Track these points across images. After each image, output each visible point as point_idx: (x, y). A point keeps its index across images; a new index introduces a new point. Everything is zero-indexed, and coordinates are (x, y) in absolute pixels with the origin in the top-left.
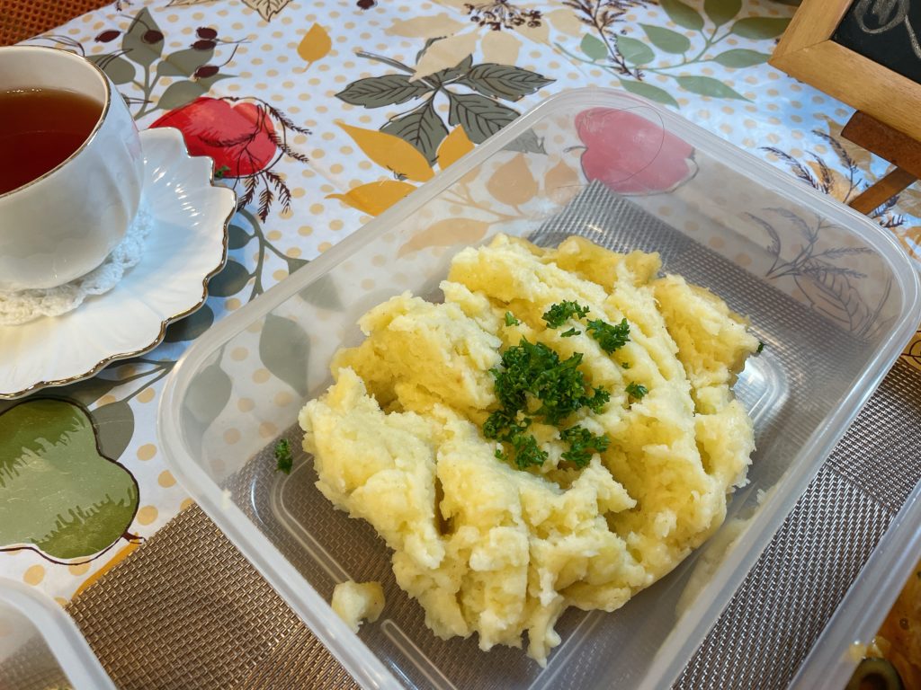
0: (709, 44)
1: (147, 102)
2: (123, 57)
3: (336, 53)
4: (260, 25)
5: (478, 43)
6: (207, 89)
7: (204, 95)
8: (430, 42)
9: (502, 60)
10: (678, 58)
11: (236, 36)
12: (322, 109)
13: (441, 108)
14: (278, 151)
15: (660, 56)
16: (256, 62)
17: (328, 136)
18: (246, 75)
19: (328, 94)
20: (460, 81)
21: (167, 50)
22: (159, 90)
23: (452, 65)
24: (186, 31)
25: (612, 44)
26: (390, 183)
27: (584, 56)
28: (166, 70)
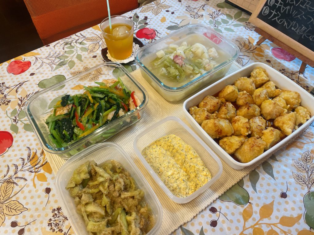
0: (232, 23)
1: (136, 28)
3: (167, 21)
4: (154, 16)
5: (191, 21)
7: (146, 27)
8: (183, 20)
10: (226, 25)
11: (150, 18)
12: (163, 30)
14: (156, 36)
15: (223, 24)
16: (154, 22)
17: (164, 35)
18: (152, 24)
19: (165, 28)
21: (140, 20)
22: (138, 26)
23: (185, 24)
24: (143, 17)
25: (214, 22)
27: (209, 24)
28: (140, 23)
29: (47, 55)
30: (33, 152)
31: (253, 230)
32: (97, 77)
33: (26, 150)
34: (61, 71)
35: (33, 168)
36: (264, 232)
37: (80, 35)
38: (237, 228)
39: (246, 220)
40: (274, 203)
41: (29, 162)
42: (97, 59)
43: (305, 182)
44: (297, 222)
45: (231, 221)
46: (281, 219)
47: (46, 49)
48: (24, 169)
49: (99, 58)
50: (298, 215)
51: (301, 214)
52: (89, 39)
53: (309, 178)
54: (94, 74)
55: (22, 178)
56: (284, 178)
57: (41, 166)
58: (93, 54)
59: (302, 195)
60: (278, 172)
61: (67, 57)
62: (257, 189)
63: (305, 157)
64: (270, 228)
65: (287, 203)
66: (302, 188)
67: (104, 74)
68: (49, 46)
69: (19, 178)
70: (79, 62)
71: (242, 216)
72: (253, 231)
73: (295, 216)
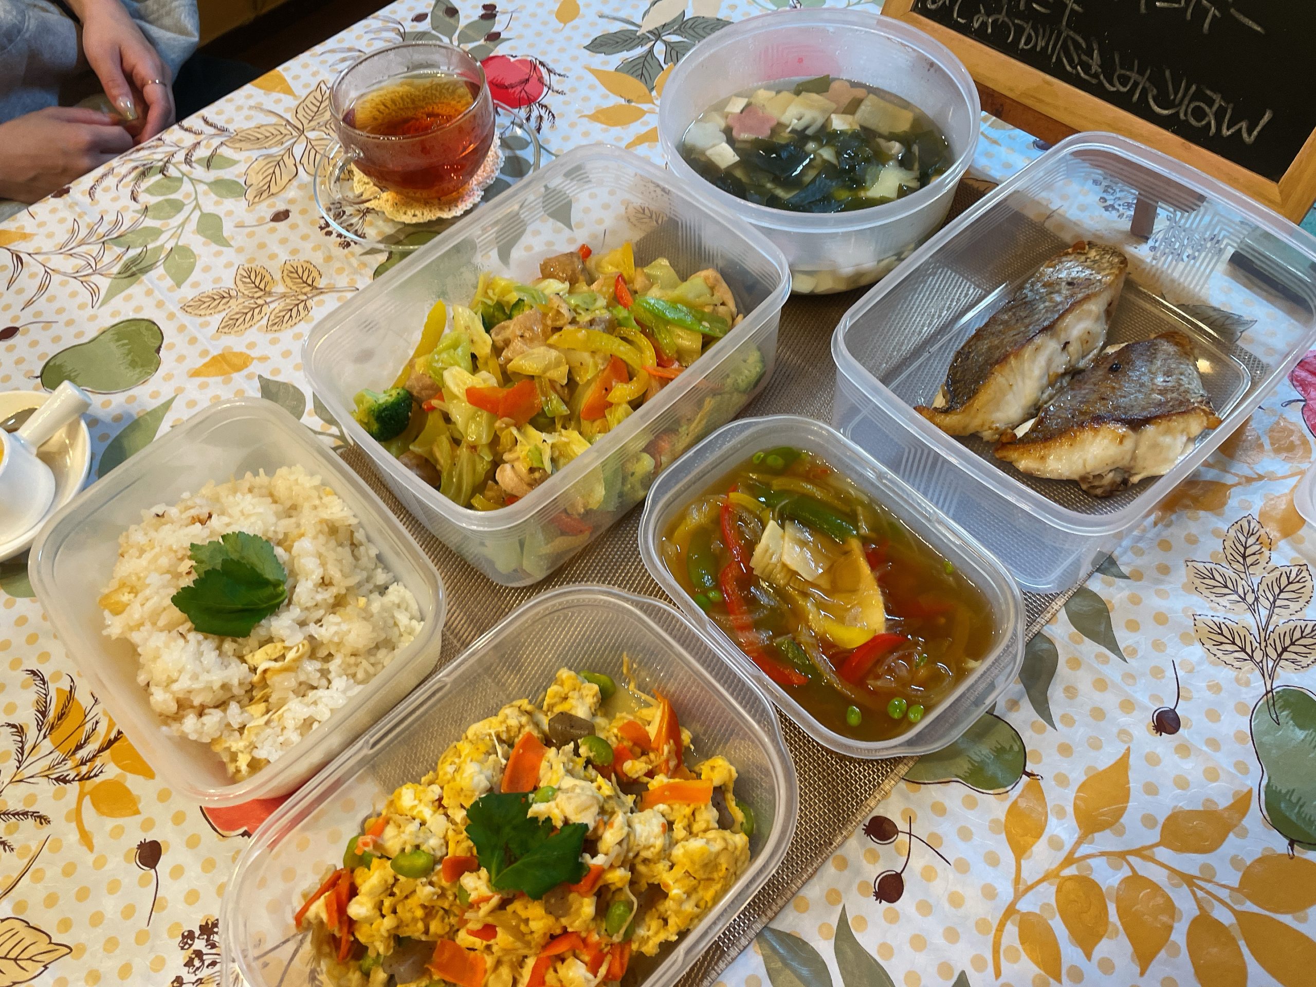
2: (434, 32)
3: (584, 16)
5: (690, 2)
6: (492, 51)
7: (493, 54)
8: (653, 4)
9: (708, 13)
11: (511, 8)
12: (574, 59)
13: (659, 53)
14: (545, 89)
16: (526, 26)
17: (580, 78)
18: (520, 37)
19: (578, 47)
20: (674, 33)
21: (463, 22)
23: (668, 20)
24: (474, 7)
26: (622, 106)
28: (464, 38)
29: (62, 236)
30: (57, 689)
31: (1054, 889)
32: (301, 306)
33: (25, 686)
34: (134, 303)
35: (70, 764)
36: (1104, 890)
37: (202, 123)
38: (989, 893)
39: (1020, 851)
40: (1132, 760)
41: (45, 737)
42: (294, 227)
43: (1249, 651)
44: (1236, 826)
45: (962, 867)
46: (1164, 824)
47: (54, 211)
48: (27, 773)
49: (300, 223)
50: (1234, 795)
51: (1246, 790)
52: (247, 139)
53: (1263, 634)
54: (284, 296)
55: (25, 814)
56: (1158, 646)
57: (102, 750)
58: (270, 206)
59: (1240, 708)
60: (1133, 626)
61: (157, 233)
62: (1055, 711)
63: (1238, 545)
64: (1126, 872)
65: (1184, 750)
66: (1237, 680)
67: (332, 289)
68: (67, 191)
69: (14, 815)
70: (215, 248)
71: (1004, 836)
72: (1058, 891)
73: (1223, 803)
